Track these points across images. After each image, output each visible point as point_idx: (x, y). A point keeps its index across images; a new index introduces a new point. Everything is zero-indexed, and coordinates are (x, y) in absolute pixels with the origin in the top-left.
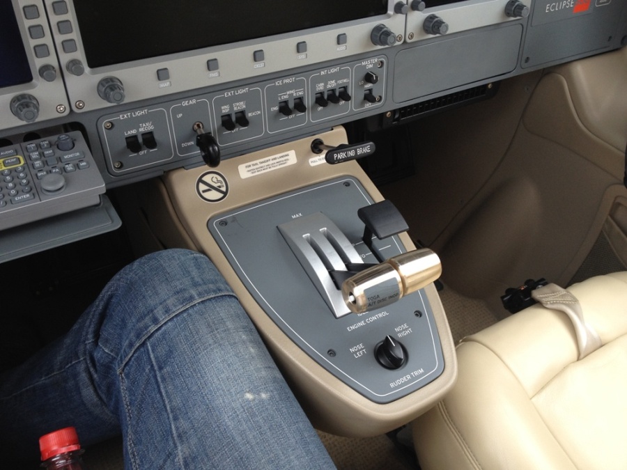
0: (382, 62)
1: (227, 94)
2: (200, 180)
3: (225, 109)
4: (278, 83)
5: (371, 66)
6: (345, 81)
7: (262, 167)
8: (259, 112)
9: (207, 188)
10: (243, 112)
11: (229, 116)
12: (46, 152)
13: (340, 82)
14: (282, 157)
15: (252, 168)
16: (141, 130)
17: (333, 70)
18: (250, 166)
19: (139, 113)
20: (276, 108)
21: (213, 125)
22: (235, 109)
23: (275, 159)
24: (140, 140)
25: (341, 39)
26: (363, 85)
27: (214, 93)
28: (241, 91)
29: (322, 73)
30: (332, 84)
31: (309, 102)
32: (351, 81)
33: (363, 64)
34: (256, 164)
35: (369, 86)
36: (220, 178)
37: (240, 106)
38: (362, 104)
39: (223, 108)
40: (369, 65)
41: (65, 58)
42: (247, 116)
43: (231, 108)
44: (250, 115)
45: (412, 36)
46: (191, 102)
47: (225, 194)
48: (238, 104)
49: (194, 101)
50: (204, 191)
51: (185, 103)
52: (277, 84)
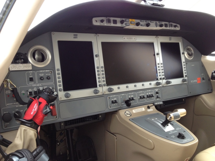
0: (159, 90)
1: (130, 93)
2: (125, 112)
4: (139, 92)
5: (157, 91)
6: (152, 93)
8: (136, 98)
9: (127, 114)
10: (132, 98)
11: (130, 98)
13: (151, 93)
14: (141, 109)
15: (135, 111)
16: (114, 99)
17: (150, 91)
19: (114, 96)
20: (139, 98)
24: (114, 101)
25: (150, 84)
26: (156, 95)
27: (128, 93)
28: (132, 93)
29: (148, 91)
30: (150, 94)
31: (145, 97)
32: (153, 93)
33: (155, 90)
35: (157, 95)
36: (129, 112)
37: (132, 96)
38: (156, 99)
39: (129, 96)
40: (157, 90)
41: (103, 83)
44: (134, 98)
45: (164, 85)
47: (131, 115)
49: (124, 94)
50: (126, 115)
51: (122, 95)
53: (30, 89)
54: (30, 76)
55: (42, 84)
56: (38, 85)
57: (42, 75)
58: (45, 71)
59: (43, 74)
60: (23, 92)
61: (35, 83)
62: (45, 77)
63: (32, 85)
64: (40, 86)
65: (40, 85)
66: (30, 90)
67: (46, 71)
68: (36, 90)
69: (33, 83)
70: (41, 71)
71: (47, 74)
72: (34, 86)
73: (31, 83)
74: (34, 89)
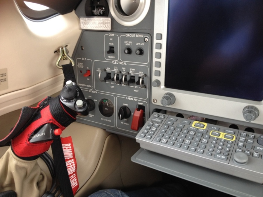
12: (249, 141)
53: (109, 67)
54: (110, 44)
55: (127, 63)
56: (121, 63)
57: (129, 44)
58: (135, 36)
60: (99, 70)
61: (116, 58)
62: (133, 49)
63: (112, 61)
64: (124, 66)
65: (124, 64)
66: (109, 70)
68: (116, 72)
69: (113, 57)
72: (115, 63)
73: (111, 57)
74: (114, 69)
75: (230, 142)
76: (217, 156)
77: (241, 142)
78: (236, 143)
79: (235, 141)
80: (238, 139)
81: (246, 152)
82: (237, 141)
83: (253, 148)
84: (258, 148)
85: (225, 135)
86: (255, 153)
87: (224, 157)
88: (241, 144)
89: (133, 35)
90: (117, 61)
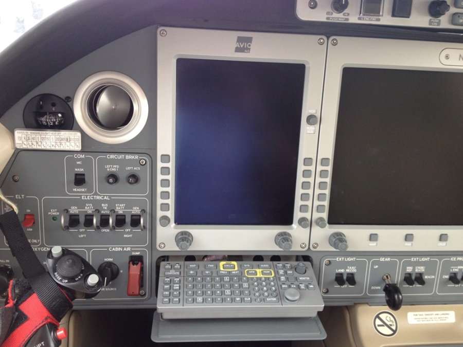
1: (413, 259)
2: (378, 316)
3: (409, 269)
7: (426, 318)
8: (433, 277)
9: (381, 323)
10: (421, 274)
11: (410, 274)
12: (289, 272)
14: (444, 314)
15: (418, 317)
16: (348, 271)
18: (417, 315)
19: (349, 259)
20: (447, 277)
21: (398, 278)
22: (417, 271)
23: (437, 314)
24: (345, 277)
27: (404, 257)
28: (424, 259)
34: (422, 315)
36: (392, 319)
37: (420, 269)
39: (408, 268)
41: (316, 215)
42: (423, 277)
43: (414, 269)
44: (426, 277)
46: (386, 260)
47: (395, 332)
48: (419, 268)
49: (389, 259)
50: (379, 326)
51: (382, 259)
52: (452, 259)
53: (75, 206)
54: (76, 170)
55: (110, 197)
56: (98, 198)
57: (114, 169)
58: (125, 157)
59: (118, 167)
60: (54, 212)
61: (90, 190)
62: (122, 176)
63: (81, 196)
64: (105, 201)
65: (105, 198)
66: (74, 210)
67: (128, 157)
68: (90, 212)
69: (83, 190)
70: (112, 156)
71: (129, 168)
72: (87, 198)
73: (78, 190)
74: (86, 208)
75: (272, 279)
76: (268, 299)
77: (282, 275)
78: (277, 278)
79: (275, 276)
80: (277, 273)
81: (292, 286)
82: (277, 275)
83: (296, 279)
84: (301, 278)
85: (262, 272)
86: (301, 285)
87: (275, 299)
88: (283, 278)
89: (121, 157)
90: (90, 195)
